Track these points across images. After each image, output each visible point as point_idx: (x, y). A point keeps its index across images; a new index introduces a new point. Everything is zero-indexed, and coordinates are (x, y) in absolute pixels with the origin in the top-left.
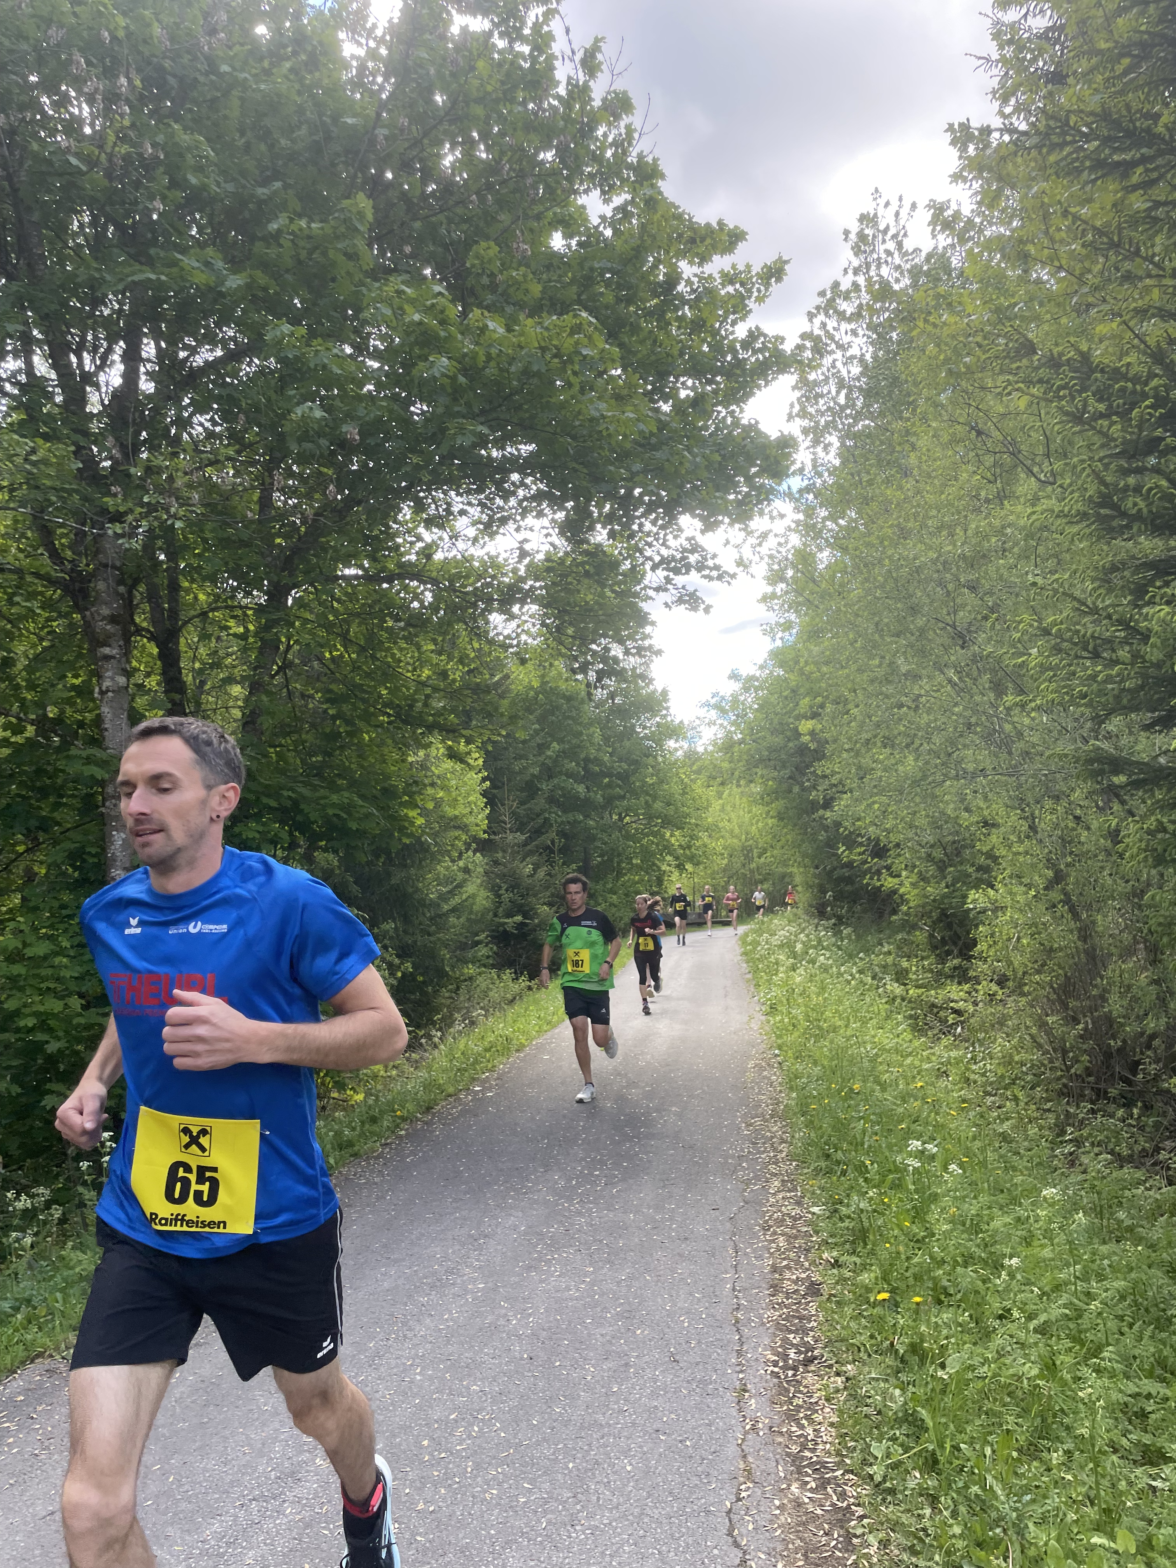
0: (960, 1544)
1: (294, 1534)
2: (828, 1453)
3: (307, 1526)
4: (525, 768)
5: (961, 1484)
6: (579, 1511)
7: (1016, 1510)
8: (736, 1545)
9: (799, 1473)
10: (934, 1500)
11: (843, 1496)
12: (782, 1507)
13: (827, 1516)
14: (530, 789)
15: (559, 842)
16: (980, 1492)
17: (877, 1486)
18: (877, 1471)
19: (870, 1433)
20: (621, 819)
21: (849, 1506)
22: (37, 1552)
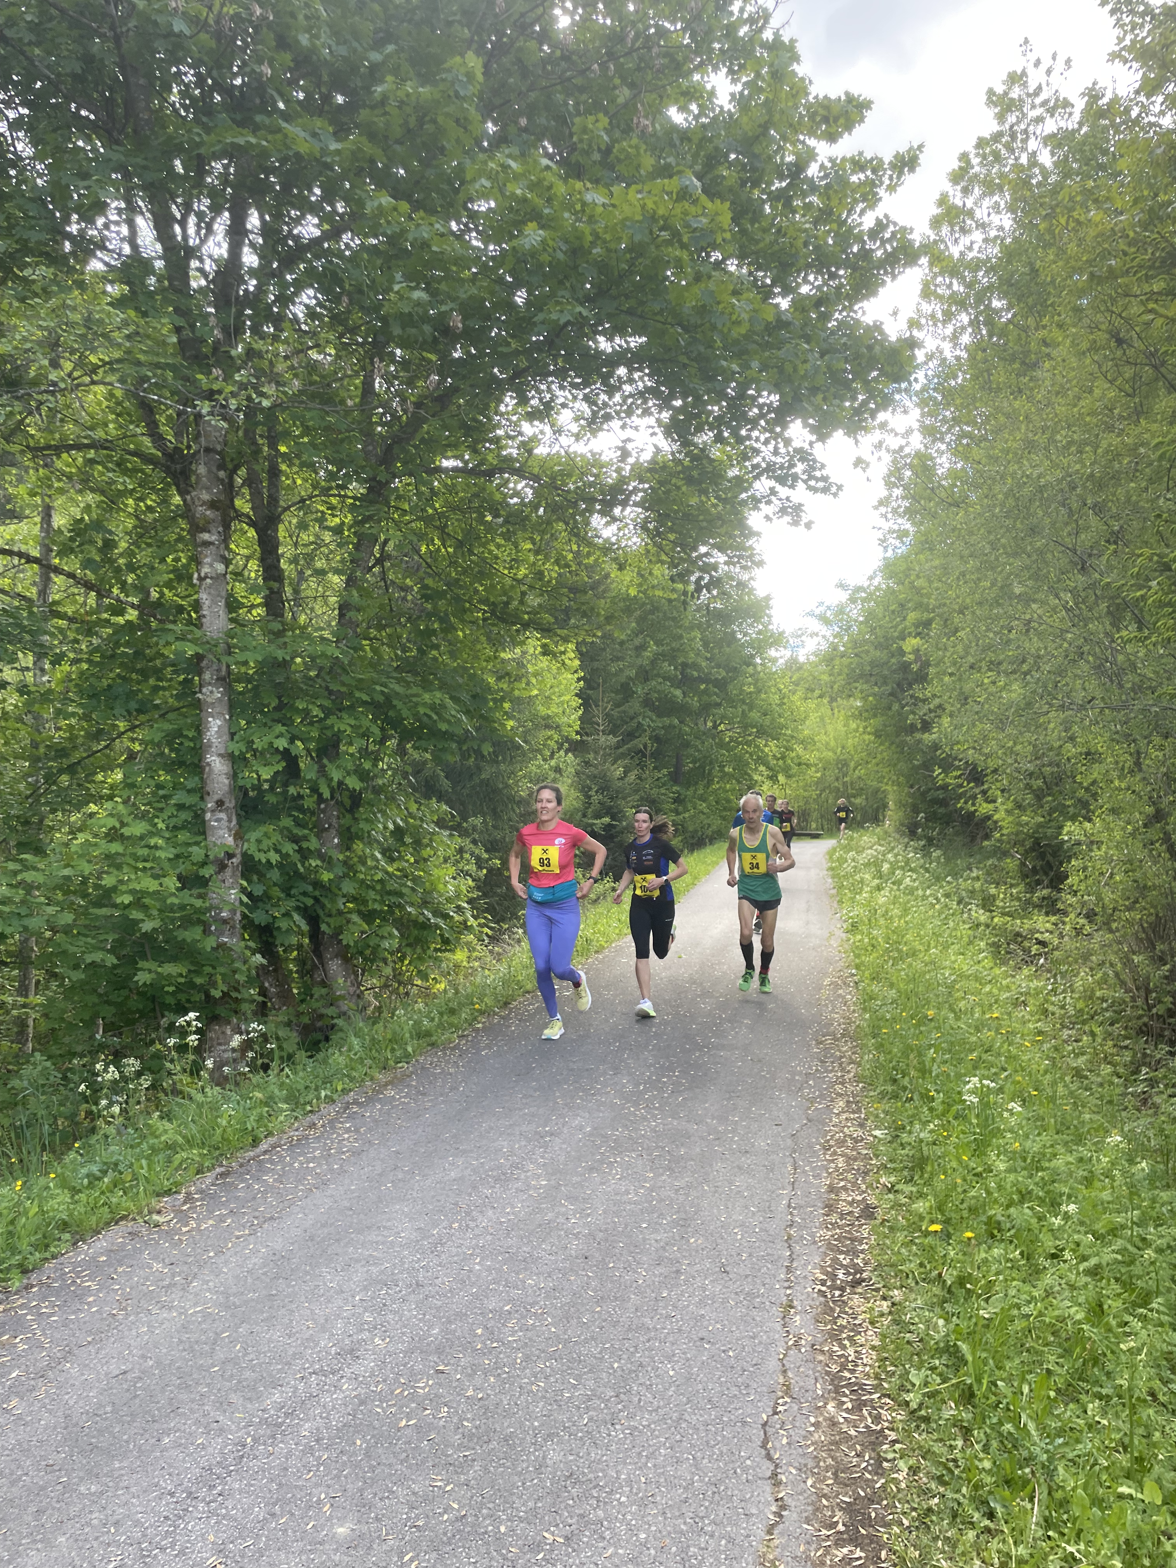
0: (988, 1480)
1: (349, 1409)
2: (867, 1375)
3: (362, 1403)
4: (621, 670)
5: (995, 1420)
6: (620, 1411)
7: (1047, 1451)
8: (769, 1457)
9: (837, 1392)
10: (966, 1432)
11: (877, 1419)
12: (817, 1425)
13: (860, 1438)
14: (626, 691)
15: (652, 747)
16: (1012, 1430)
17: (913, 1412)
18: (913, 1398)
19: (910, 1360)
20: (715, 726)
21: (882, 1430)
22: (109, 1409)
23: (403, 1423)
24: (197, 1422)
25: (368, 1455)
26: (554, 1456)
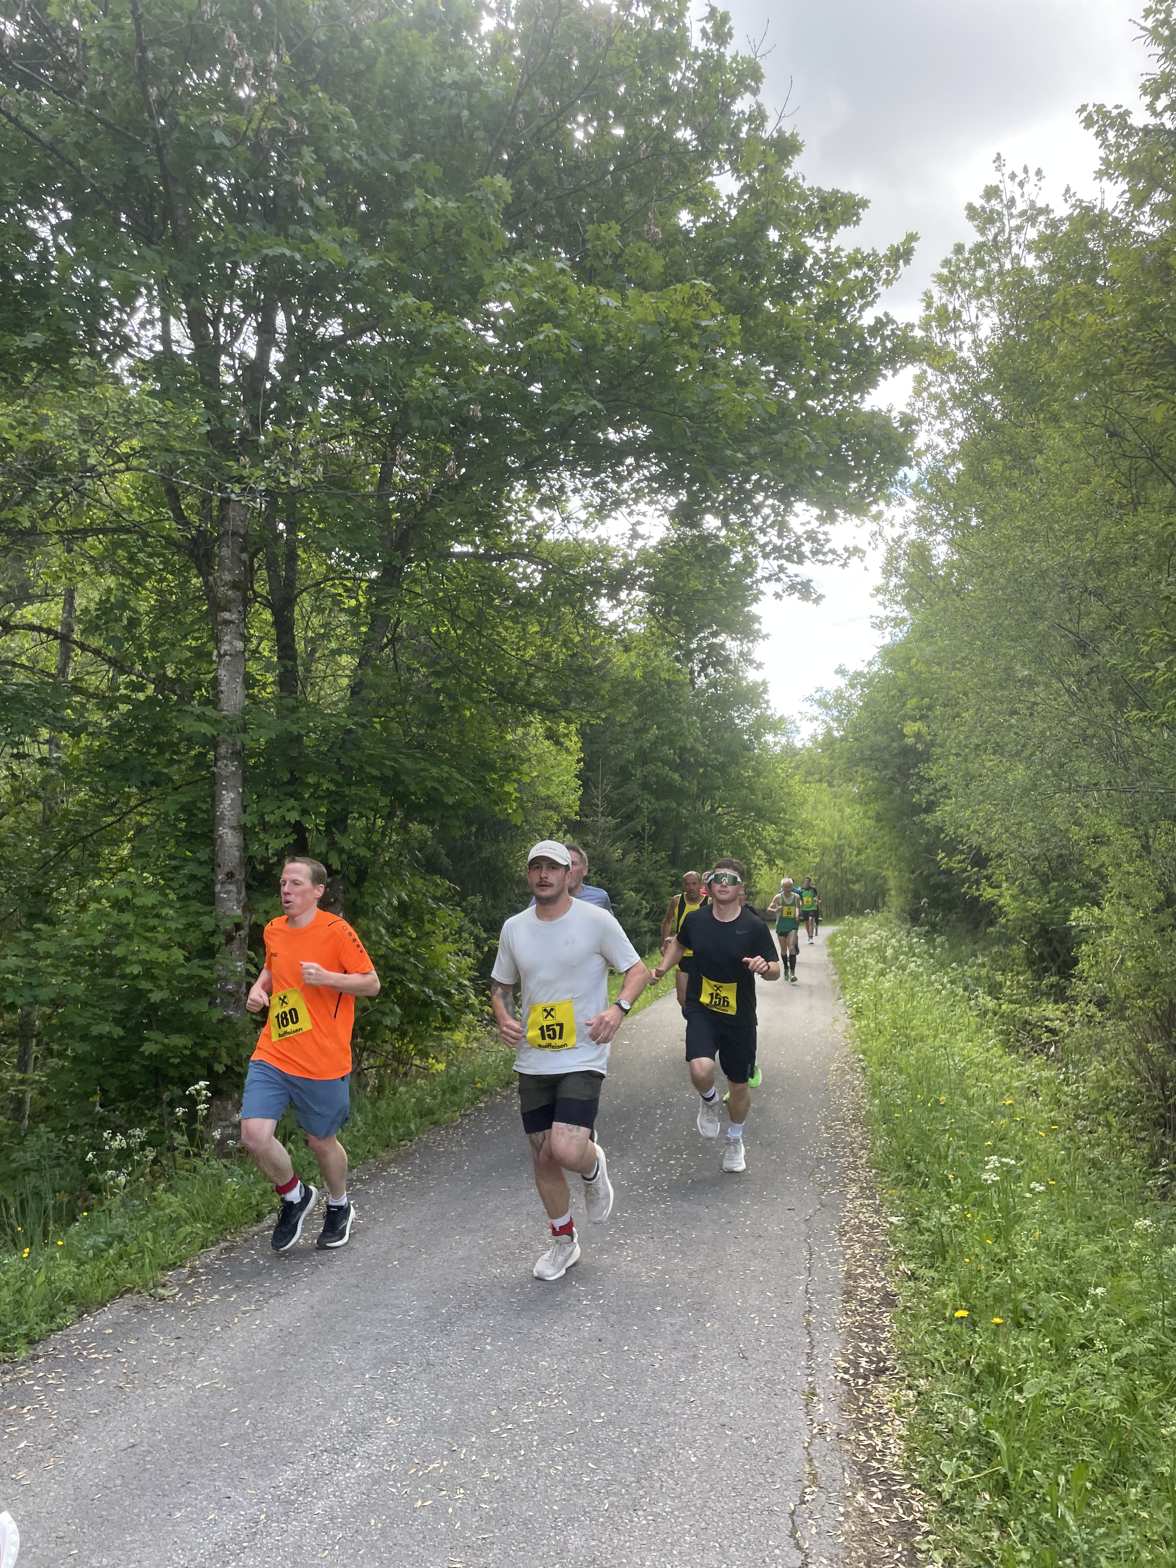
1: (363, 1489)
2: (896, 1465)
3: (376, 1482)
4: (620, 753)
5: (1032, 1510)
6: (642, 1497)
7: (1088, 1542)
8: (798, 1547)
9: (865, 1482)
10: (1002, 1524)
11: (909, 1510)
12: (846, 1515)
13: (892, 1529)
14: (624, 774)
15: (650, 829)
16: (1051, 1520)
17: (945, 1503)
18: (946, 1488)
19: (941, 1450)
20: (713, 810)
21: (915, 1520)
22: (118, 1482)
23: (419, 1503)
24: (209, 1498)
25: (384, 1534)
26: (575, 1541)
